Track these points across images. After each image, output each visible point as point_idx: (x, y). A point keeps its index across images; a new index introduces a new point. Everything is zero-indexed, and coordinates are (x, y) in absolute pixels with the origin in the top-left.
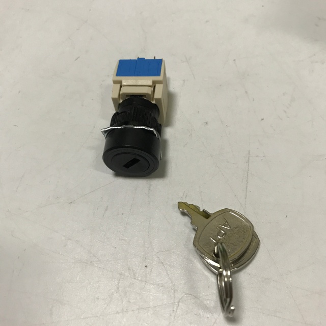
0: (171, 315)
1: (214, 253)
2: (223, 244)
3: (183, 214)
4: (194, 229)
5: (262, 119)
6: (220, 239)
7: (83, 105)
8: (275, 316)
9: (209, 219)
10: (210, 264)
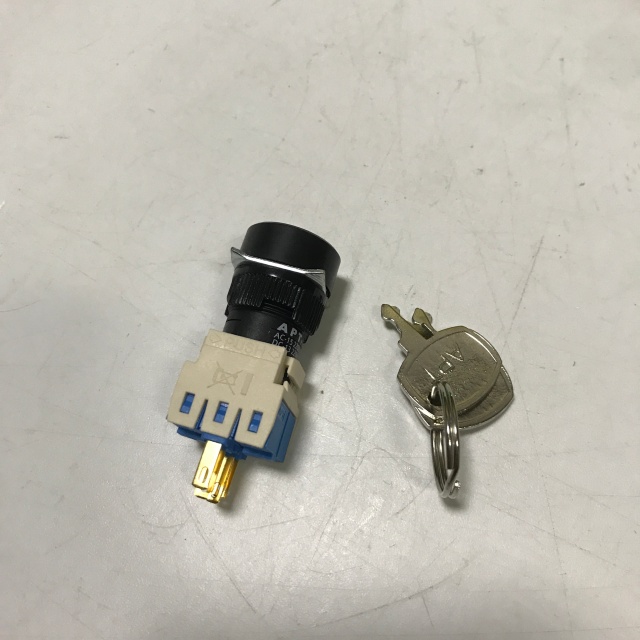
0: (346, 474)
1: (429, 397)
2: (447, 385)
3: (389, 326)
4: (403, 354)
5: (582, 184)
6: (442, 376)
7: (271, 95)
8: (509, 514)
9: (430, 339)
10: (422, 414)
